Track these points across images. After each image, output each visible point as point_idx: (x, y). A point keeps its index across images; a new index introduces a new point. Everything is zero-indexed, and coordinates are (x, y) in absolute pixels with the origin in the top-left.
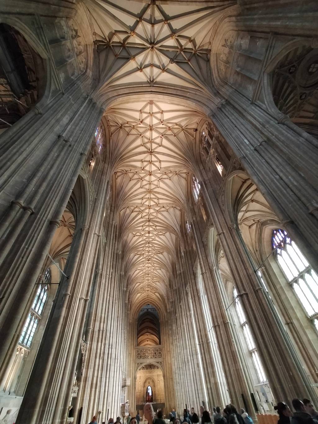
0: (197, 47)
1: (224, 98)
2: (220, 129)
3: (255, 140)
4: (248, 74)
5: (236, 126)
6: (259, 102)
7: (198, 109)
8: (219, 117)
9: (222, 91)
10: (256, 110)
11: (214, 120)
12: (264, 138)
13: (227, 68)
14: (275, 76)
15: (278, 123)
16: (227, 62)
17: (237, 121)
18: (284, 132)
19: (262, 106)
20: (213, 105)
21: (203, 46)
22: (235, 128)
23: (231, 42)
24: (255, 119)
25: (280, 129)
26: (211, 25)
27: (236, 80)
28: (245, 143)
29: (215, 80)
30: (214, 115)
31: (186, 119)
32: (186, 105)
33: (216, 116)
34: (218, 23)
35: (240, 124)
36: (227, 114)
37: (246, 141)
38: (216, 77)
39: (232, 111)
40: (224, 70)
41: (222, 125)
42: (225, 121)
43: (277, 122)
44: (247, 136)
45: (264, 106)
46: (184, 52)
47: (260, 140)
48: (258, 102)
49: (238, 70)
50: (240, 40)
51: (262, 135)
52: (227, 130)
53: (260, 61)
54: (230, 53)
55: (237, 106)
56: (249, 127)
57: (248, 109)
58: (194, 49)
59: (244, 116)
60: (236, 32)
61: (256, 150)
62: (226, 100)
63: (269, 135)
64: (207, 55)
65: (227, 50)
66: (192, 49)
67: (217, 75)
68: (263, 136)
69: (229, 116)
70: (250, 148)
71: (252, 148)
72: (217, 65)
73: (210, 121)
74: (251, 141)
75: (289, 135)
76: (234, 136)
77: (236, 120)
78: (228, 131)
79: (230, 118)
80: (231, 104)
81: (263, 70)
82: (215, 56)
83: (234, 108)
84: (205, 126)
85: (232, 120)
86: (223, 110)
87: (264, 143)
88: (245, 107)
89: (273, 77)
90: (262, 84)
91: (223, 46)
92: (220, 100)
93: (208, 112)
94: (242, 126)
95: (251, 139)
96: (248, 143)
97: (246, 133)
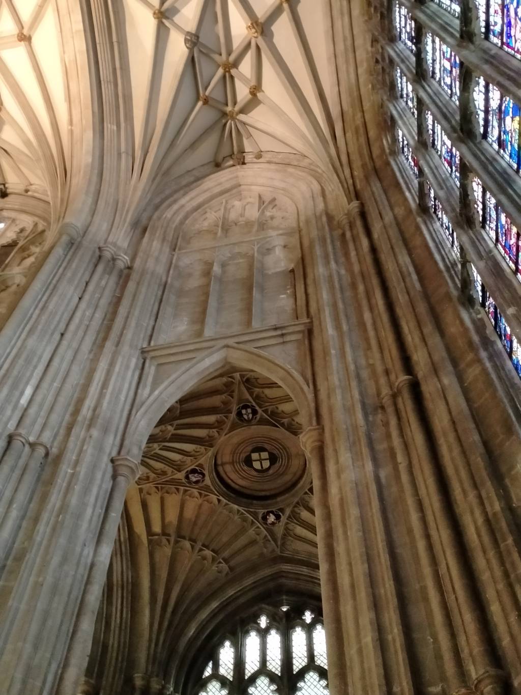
0: (242, 117)
1: (133, 259)
2: (37, 285)
3: (40, 421)
4: (213, 303)
5: (62, 335)
6: (151, 370)
7: (78, 181)
8: (74, 265)
9: (151, 241)
10: (130, 373)
11: (59, 251)
12: (55, 444)
13: (211, 232)
14: (225, 379)
15: (112, 461)
16: (226, 227)
17: (80, 333)
18: (95, 490)
19: (145, 386)
20: (105, 226)
21: (250, 136)
22: (57, 336)
23: (272, 218)
24: (105, 385)
25: (99, 475)
26: (299, 145)
27: (190, 275)
28: (22, 393)
29: (175, 207)
30: (73, 245)
31: (27, 143)
32: (77, 131)
33: (74, 253)
34: (306, 162)
35: (75, 345)
36: (91, 288)
37: (29, 391)
38: (183, 206)
39: (104, 302)
40: (206, 224)
41: (52, 288)
42: (69, 291)
43: (114, 454)
44: (45, 385)
45: (147, 391)
46: (224, 77)
47: (46, 437)
48: (153, 369)
49: (216, 269)
50: (282, 243)
51: (62, 432)
52: (43, 309)
53: (249, 323)
54: (249, 224)
55: (122, 311)
56: (76, 377)
57: (125, 349)
58: (237, 108)
59: (102, 347)
60: (294, 225)
61: (10, 439)
62: (130, 268)
63: (71, 455)
64: (231, 156)
65: (253, 213)
66: (235, 103)
67: (188, 208)
68: (60, 438)
69: (87, 297)
70: (9, 419)
71: (11, 426)
72: (212, 198)
73: (50, 237)
74: (32, 411)
75: (89, 511)
76: (31, 342)
77: (83, 327)
78: (39, 316)
79: (83, 305)
80: (124, 287)
81: (231, 342)
82: (233, 182)
83: (116, 302)
84: (26, 221)
85: (78, 314)
86: (100, 268)
87: (41, 451)
88: (129, 335)
89: (221, 375)
90: (199, 355)
91: (260, 197)
92: (125, 245)
93: (76, 218)
94: (69, 355)
95: (41, 406)
96: (24, 401)
97: (53, 381)
